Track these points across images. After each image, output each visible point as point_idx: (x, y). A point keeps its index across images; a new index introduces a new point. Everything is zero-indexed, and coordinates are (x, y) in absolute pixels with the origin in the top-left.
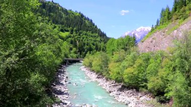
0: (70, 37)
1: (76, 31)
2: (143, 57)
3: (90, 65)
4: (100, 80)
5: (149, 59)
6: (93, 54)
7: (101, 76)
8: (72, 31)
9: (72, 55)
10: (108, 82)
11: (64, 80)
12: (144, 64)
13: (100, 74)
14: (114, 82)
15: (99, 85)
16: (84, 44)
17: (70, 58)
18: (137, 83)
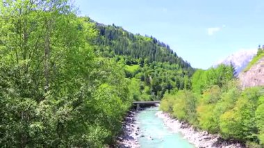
0: (140, 71)
1: (148, 62)
2: (247, 94)
3: (170, 110)
4: (185, 131)
5: (257, 97)
6: (174, 94)
7: (186, 125)
8: (142, 63)
9: (145, 97)
10: (197, 133)
11: (135, 132)
12: (251, 105)
13: (185, 122)
14: (207, 133)
15: (185, 137)
16: (160, 80)
17: (142, 101)
18: (242, 133)
